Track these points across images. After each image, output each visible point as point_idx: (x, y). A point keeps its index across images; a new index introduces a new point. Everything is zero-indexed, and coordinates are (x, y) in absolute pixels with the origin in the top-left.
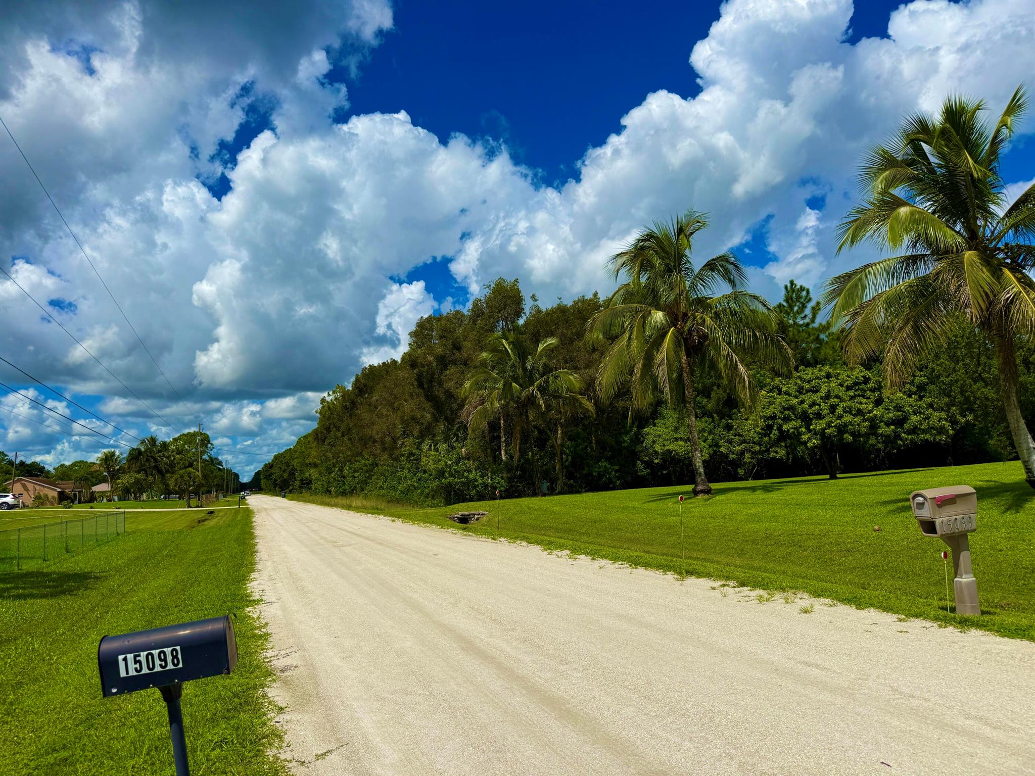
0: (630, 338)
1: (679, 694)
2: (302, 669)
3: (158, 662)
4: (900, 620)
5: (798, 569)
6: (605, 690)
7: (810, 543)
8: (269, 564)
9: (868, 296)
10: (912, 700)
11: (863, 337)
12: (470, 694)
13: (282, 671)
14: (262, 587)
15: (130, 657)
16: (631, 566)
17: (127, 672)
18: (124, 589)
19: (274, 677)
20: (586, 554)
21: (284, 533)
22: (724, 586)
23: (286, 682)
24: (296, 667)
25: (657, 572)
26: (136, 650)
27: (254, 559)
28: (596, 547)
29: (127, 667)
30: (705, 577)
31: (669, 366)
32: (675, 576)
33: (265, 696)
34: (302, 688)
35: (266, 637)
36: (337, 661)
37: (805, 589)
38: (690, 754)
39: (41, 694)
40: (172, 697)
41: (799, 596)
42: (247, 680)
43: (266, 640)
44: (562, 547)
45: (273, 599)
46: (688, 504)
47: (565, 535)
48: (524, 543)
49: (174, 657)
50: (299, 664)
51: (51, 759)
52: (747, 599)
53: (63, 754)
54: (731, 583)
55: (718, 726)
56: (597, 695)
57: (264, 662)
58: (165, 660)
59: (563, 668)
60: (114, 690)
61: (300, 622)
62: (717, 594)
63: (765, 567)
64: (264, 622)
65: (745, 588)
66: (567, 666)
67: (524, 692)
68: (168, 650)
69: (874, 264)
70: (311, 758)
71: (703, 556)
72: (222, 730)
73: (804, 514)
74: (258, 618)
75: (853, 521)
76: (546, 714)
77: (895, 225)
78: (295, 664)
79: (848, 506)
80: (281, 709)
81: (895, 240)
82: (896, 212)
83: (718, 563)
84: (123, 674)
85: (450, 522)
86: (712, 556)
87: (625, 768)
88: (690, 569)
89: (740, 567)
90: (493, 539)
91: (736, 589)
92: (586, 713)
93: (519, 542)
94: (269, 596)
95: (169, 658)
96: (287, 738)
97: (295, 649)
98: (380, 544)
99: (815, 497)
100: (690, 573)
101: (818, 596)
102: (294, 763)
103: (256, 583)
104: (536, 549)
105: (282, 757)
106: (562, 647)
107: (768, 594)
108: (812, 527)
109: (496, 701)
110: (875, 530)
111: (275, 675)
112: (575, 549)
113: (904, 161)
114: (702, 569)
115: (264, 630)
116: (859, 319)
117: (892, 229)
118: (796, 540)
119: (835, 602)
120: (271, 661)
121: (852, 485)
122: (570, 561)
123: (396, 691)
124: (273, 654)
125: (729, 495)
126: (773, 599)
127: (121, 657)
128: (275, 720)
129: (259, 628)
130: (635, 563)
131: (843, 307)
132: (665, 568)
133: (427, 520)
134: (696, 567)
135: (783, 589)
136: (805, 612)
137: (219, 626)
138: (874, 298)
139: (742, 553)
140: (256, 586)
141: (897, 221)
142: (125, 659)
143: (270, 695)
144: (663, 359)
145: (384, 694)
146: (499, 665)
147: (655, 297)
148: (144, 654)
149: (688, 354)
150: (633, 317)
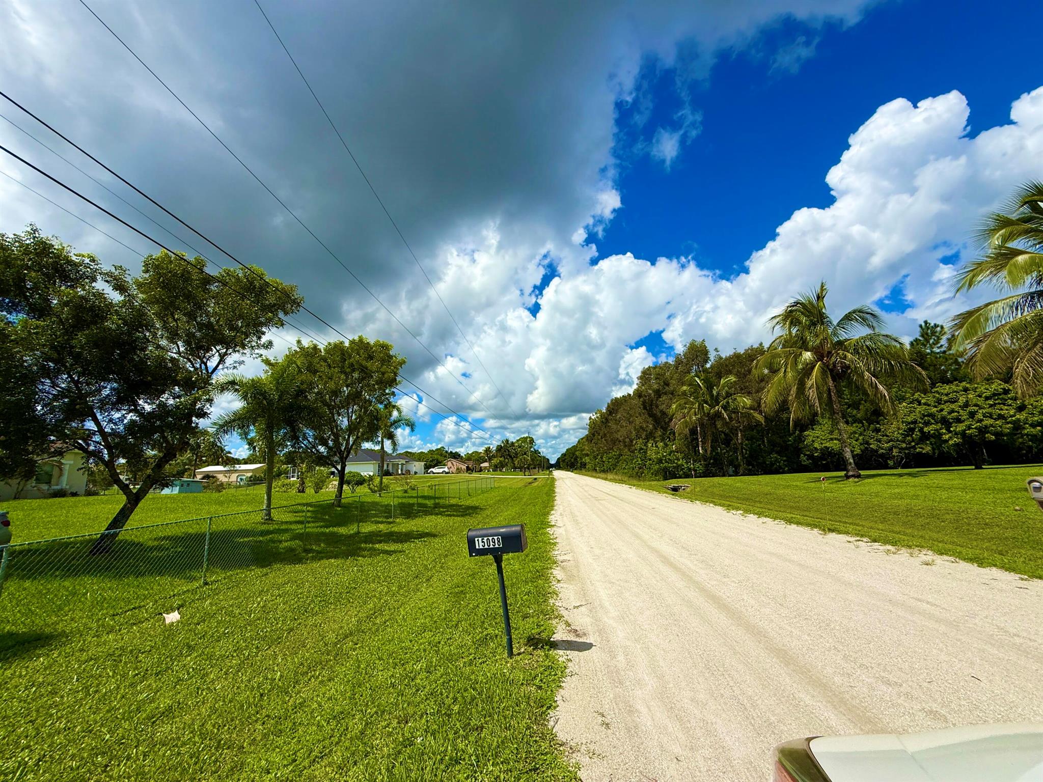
0: (785, 371)
1: (806, 606)
2: (572, 562)
3: (491, 543)
4: (1022, 579)
5: (935, 535)
6: (752, 596)
7: (948, 517)
8: (561, 507)
9: (991, 327)
10: (1015, 638)
11: (988, 358)
12: (663, 587)
13: (562, 562)
14: (556, 519)
15: (480, 539)
16: (786, 523)
17: (479, 547)
18: (493, 515)
19: (557, 565)
20: (754, 514)
21: (570, 491)
22: (858, 541)
23: (563, 568)
24: (569, 561)
25: (806, 528)
26: (483, 536)
27: (554, 504)
28: (764, 510)
29: (479, 544)
30: (844, 533)
31: (818, 388)
32: (820, 532)
33: (551, 574)
34: (571, 571)
35: (555, 544)
36: (590, 561)
37: (930, 548)
38: (807, 643)
39: (455, 560)
40: (498, 561)
41: (924, 552)
42: (544, 564)
44: (737, 509)
45: (561, 525)
46: (840, 485)
47: (744, 502)
48: (711, 505)
49: (499, 541)
50: (571, 559)
51: (456, 590)
52: (876, 551)
53: (461, 589)
54: (865, 539)
55: (832, 629)
56: (745, 598)
57: (553, 557)
58: (494, 542)
59: (725, 580)
60: (474, 555)
61: (574, 538)
62: (852, 546)
63: (904, 532)
64: (555, 536)
65: (876, 544)
66: (728, 579)
67: (697, 590)
68: (496, 538)
69: (996, 302)
70: (572, 607)
71: (851, 521)
72: (530, 586)
73: (944, 495)
74: (553, 534)
75: (994, 503)
76: (709, 605)
77: (1014, 271)
78: (569, 559)
79: (989, 490)
80: (559, 581)
81: (1015, 281)
82: (1014, 260)
84: (477, 547)
85: (665, 490)
86: (858, 521)
87: (757, 644)
88: (832, 528)
90: (692, 501)
91: (868, 544)
92: (736, 608)
93: (708, 504)
94: (559, 524)
95: (496, 542)
96: (560, 595)
97: (570, 551)
98: (621, 500)
99: (956, 482)
100: (832, 530)
101: (942, 554)
102: (562, 608)
103: (553, 516)
105: (557, 604)
107: (896, 549)
108: (951, 505)
109: (679, 592)
110: (1016, 510)
111: (558, 563)
112: (748, 510)
113: (1018, 220)
114: (843, 528)
116: (983, 346)
117: (1010, 273)
118: (935, 513)
119: (957, 560)
120: (556, 556)
121: (996, 474)
122: (742, 518)
123: (621, 580)
125: (876, 479)
126: (899, 553)
127: (476, 539)
128: (556, 586)
129: (552, 539)
130: (790, 521)
131: (965, 336)
132: (813, 526)
133: (651, 488)
134: (838, 527)
135: (910, 547)
136: (927, 564)
138: (998, 328)
139: (884, 521)
140: (553, 518)
141: (1016, 267)
142: (478, 540)
143: (554, 573)
144: (813, 384)
145: (613, 581)
146: (684, 574)
147: (803, 343)
148: (486, 538)
149: (834, 380)
150: (787, 358)
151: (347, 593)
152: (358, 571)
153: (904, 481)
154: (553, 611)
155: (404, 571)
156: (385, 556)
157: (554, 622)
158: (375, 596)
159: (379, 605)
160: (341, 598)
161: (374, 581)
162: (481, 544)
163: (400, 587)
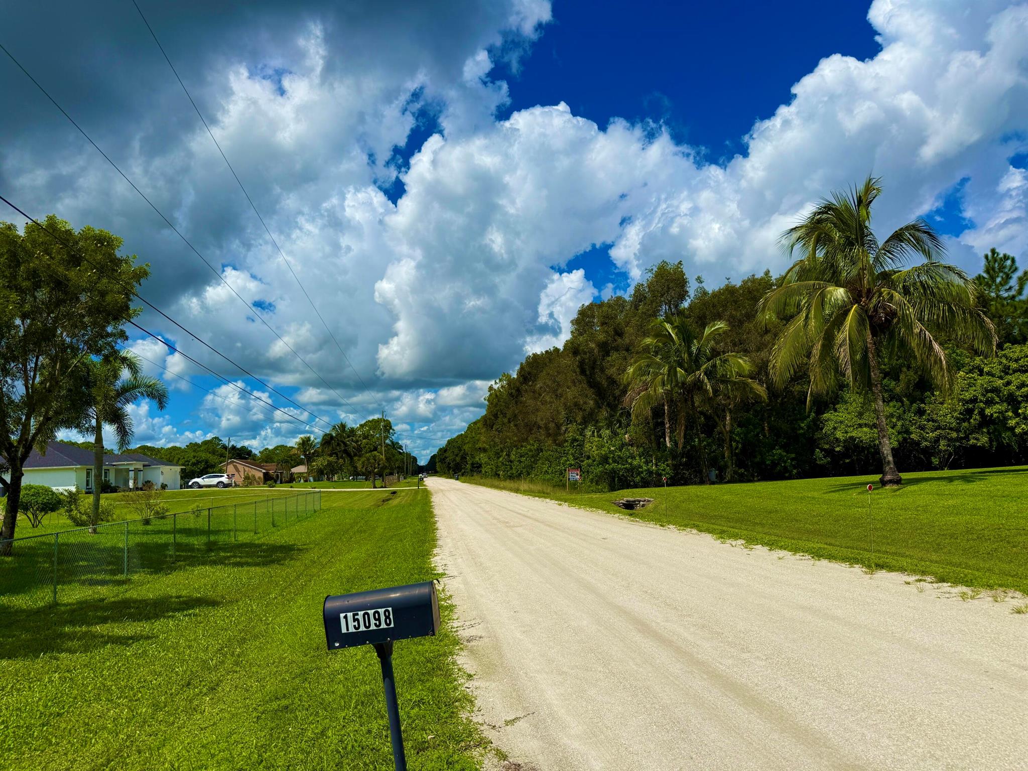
0: (807, 317)
1: (874, 689)
2: (486, 640)
3: (373, 621)
5: (1006, 567)
6: (792, 680)
7: (1020, 539)
12: (650, 675)
13: (468, 641)
14: (444, 562)
15: (350, 615)
16: (813, 557)
17: (348, 629)
19: (462, 646)
20: (762, 544)
21: (459, 512)
22: (920, 580)
23: (472, 652)
24: (480, 637)
25: (843, 565)
26: (355, 609)
27: (435, 536)
28: (773, 538)
29: (347, 625)
30: (898, 571)
31: (852, 346)
32: (864, 569)
33: (454, 663)
34: (488, 658)
35: (451, 608)
36: (519, 635)
37: (1017, 588)
38: (890, 751)
40: (384, 654)
41: (1010, 595)
42: (437, 647)
43: (451, 611)
44: (736, 537)
45: (456, 574)
46: (875, 495)
47: (737, 525)
48: (694, 531)
49: (387, 617)
50: (483, 635)
52: (947, 595)
54: (929, 579)
55: (920, 725)
56: (783, 684)
57: (452, 632)
58: (379, 619)
59: (745, 656)
60: (337, 645)
61: (482, 596)
62: (913, 589)
63: (966, 563)
64: (448, 594)
65: (945, 584)
66: (749, 654)
67: (705, 677)
68: (381, 611)
70: (501, 723)
71: (893, 550)
72: (418, 691)
73: (1013, 507)
74: (443, 590)
76: (729, 700)
78: (479, 635)
80: (470, 676)
83: (911, 557)
84: (344, 630)
85: (616, 508)
86: (903, 550)
87: (818, 759)
88: (881, 562)
89: (936, 562)
90: (662, 526)
91: (934, 585)
92: (771, 702)
93: (689, 529)
94: (451, 571)
95: (383, 618)
96: (478, 703)
97: (479, 620)
98: (549, 526)
100: (880, 566)
102: (485, 727)
103: (440, 557)
104: (708, 538)
105: (475, 720)
106: (742, 635)
107: (973, 591)
109: (677, 683)
111: (462, 644)
112: (751, 539)
114: (894, 563)
115: (449, 602)
118: (1003, 535)
120: (457, 631)
122: (746, 551)
123: (577, 666)
124: (459, 624)
125: (923, 486)
126: (979, 596)
127: (342, 615)
128: (466, 686)
129: (445, 600)
130: (818, 555)
132: (852, 560)
133: (593, 505)
134: (887, 561)
135: (991, 587)
136: (1019, 612)
137: (425, 590)
139: (938, 548)
140: (439, 560)
142: (346, 617)
143: (459, 662)
144: (845, 340)
145: (565, 669)
146: (678, 650)
147: (834, 273)
148: (361, 613)
149: (874, 334)
150: (810, 295)
151: (43, 725)
152: (63, 680)
153: (960, 488)
154: (470, 735)
155: (160, 675)
156: (118, 649)
157: (476, 753)
158: (105, 728)
159: (116, 745)
160: (31, 736)
161: (98, 698)
162: (351, 624)
163: (156, 707)
